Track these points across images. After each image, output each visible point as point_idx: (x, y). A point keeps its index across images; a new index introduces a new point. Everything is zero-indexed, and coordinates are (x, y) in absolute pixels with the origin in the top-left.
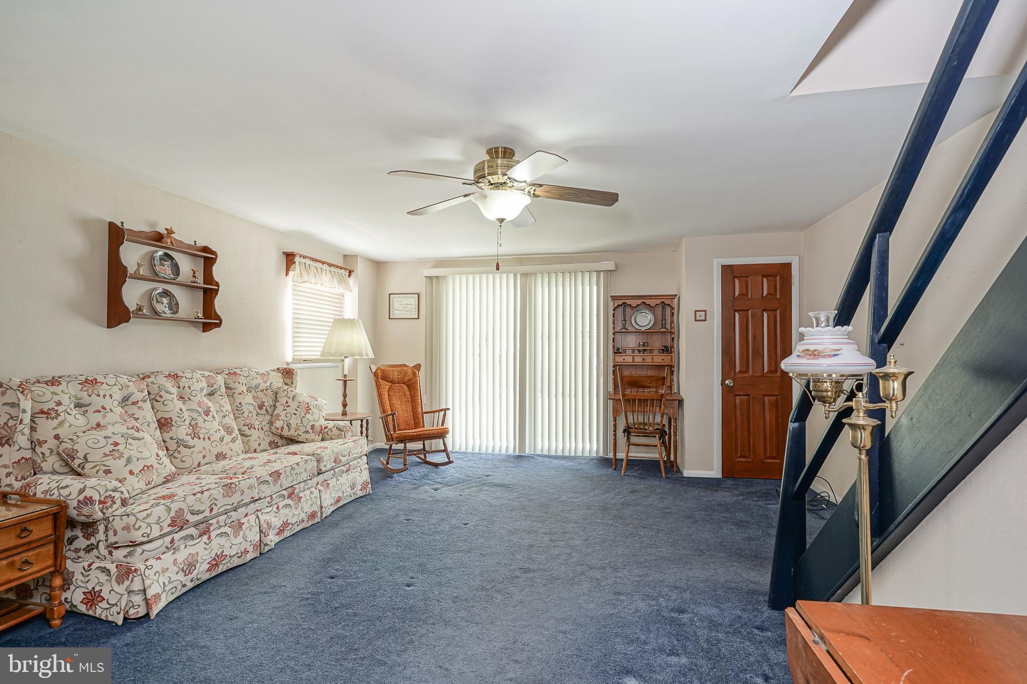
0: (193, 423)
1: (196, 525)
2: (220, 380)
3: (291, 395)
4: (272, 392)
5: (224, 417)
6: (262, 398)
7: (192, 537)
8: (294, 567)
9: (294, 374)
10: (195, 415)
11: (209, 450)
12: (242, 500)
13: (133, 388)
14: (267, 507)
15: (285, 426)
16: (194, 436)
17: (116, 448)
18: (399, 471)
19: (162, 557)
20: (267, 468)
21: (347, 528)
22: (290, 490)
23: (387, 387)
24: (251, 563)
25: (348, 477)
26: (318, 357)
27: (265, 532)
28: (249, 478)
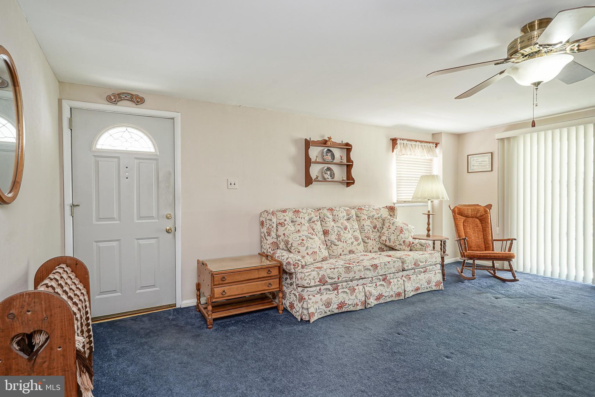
0: (339, 233)
1: (331, 284)
2: (353, 212)
3: (392, 222)
4: (382, 219)
5: (354, 231)
6: (375, 223)
7: (329, 290)
8: (380, 320)
9: (395, 210)
10: (339, 229)
11: (346, 248)
12: (355, 277)
13: (313, 215)
14: (370, 283)
15: (387, 239)
16: (339, 240)
17: (303, 242)
18: (469, 279)
19: (315, 296)
20: (370, 262)
21: (419, 307)
22: (384, 276)
23: (463, 220)
24: (359, 312)
25: (425, 276)
26: (411, 200)
27: (368, 297)
28: (359, 266)
